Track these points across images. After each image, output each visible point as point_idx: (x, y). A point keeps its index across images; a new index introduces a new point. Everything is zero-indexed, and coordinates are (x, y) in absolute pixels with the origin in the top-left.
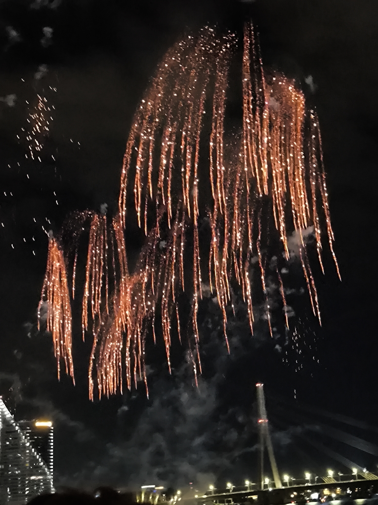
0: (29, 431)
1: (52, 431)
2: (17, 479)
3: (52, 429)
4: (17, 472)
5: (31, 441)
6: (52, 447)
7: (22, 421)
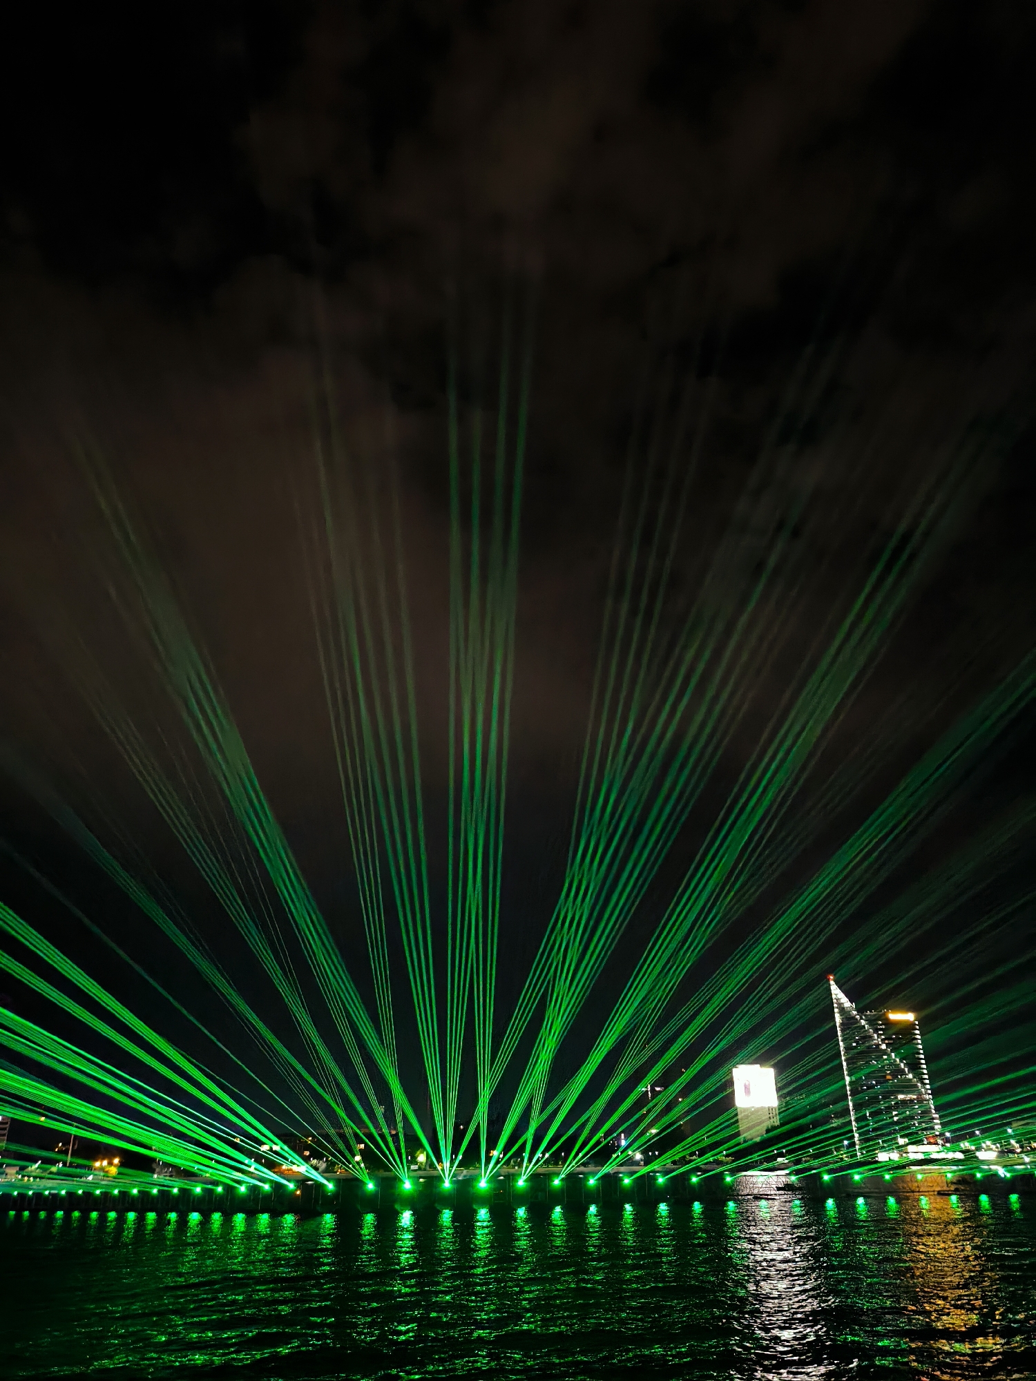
0: (881, 1027)
1: (917, 1027)
2: (878, 1098)
6: (921, 1051)
7: (869, 1013)
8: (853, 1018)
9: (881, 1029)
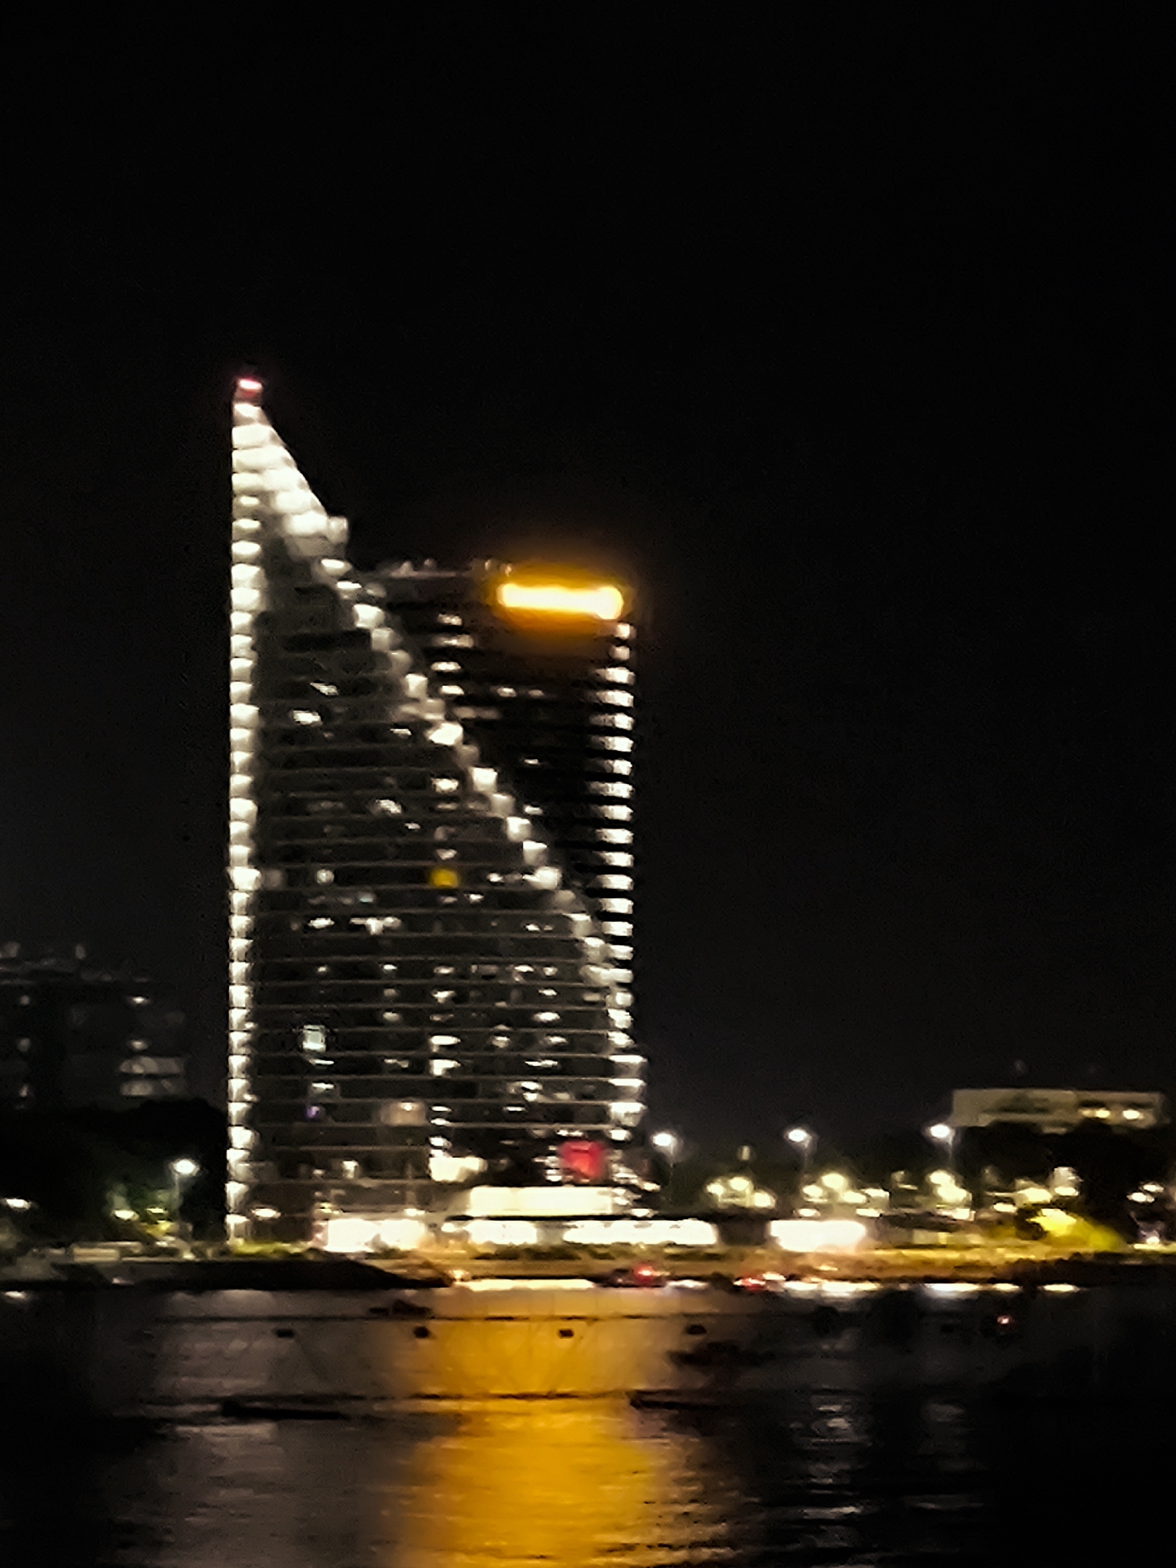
0: (454, 642)
1: (623, 653)
2: (376, 973)
3: (621, 642)
4: (374, 925)
5: (467, 713)
6: (623, 767)
7: (405, 570)
8: (326, 592)
9: (449, 654)
